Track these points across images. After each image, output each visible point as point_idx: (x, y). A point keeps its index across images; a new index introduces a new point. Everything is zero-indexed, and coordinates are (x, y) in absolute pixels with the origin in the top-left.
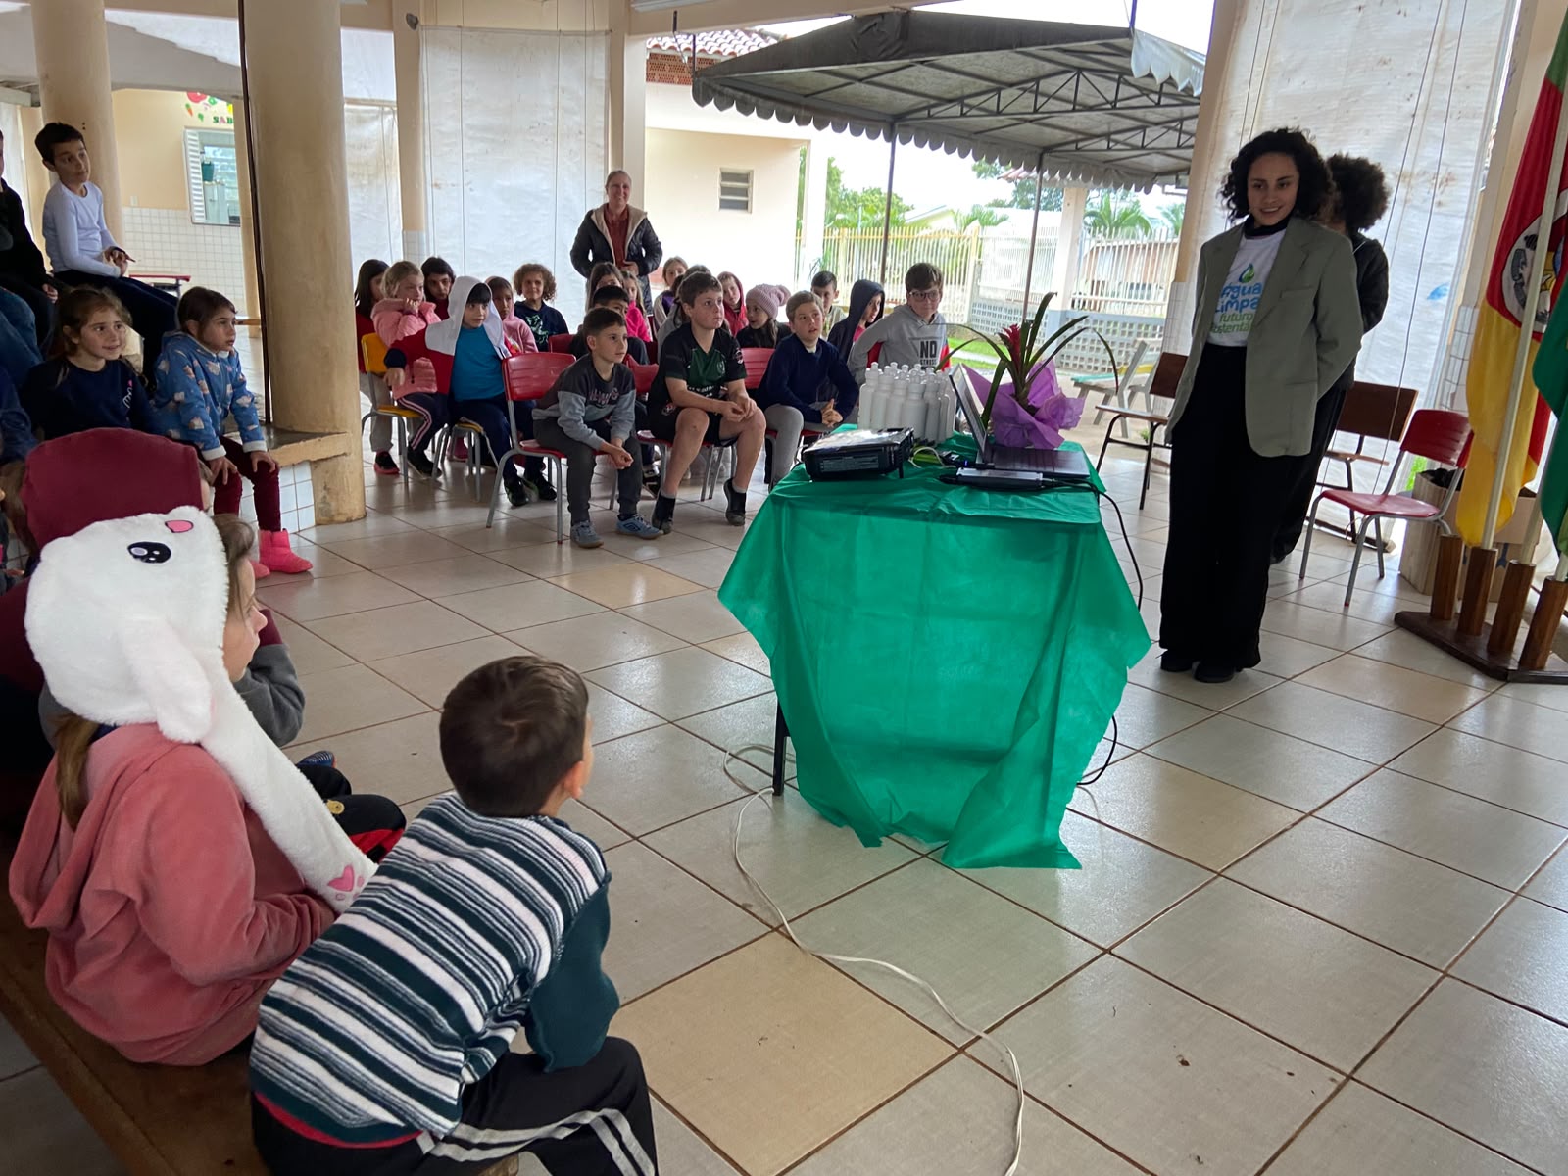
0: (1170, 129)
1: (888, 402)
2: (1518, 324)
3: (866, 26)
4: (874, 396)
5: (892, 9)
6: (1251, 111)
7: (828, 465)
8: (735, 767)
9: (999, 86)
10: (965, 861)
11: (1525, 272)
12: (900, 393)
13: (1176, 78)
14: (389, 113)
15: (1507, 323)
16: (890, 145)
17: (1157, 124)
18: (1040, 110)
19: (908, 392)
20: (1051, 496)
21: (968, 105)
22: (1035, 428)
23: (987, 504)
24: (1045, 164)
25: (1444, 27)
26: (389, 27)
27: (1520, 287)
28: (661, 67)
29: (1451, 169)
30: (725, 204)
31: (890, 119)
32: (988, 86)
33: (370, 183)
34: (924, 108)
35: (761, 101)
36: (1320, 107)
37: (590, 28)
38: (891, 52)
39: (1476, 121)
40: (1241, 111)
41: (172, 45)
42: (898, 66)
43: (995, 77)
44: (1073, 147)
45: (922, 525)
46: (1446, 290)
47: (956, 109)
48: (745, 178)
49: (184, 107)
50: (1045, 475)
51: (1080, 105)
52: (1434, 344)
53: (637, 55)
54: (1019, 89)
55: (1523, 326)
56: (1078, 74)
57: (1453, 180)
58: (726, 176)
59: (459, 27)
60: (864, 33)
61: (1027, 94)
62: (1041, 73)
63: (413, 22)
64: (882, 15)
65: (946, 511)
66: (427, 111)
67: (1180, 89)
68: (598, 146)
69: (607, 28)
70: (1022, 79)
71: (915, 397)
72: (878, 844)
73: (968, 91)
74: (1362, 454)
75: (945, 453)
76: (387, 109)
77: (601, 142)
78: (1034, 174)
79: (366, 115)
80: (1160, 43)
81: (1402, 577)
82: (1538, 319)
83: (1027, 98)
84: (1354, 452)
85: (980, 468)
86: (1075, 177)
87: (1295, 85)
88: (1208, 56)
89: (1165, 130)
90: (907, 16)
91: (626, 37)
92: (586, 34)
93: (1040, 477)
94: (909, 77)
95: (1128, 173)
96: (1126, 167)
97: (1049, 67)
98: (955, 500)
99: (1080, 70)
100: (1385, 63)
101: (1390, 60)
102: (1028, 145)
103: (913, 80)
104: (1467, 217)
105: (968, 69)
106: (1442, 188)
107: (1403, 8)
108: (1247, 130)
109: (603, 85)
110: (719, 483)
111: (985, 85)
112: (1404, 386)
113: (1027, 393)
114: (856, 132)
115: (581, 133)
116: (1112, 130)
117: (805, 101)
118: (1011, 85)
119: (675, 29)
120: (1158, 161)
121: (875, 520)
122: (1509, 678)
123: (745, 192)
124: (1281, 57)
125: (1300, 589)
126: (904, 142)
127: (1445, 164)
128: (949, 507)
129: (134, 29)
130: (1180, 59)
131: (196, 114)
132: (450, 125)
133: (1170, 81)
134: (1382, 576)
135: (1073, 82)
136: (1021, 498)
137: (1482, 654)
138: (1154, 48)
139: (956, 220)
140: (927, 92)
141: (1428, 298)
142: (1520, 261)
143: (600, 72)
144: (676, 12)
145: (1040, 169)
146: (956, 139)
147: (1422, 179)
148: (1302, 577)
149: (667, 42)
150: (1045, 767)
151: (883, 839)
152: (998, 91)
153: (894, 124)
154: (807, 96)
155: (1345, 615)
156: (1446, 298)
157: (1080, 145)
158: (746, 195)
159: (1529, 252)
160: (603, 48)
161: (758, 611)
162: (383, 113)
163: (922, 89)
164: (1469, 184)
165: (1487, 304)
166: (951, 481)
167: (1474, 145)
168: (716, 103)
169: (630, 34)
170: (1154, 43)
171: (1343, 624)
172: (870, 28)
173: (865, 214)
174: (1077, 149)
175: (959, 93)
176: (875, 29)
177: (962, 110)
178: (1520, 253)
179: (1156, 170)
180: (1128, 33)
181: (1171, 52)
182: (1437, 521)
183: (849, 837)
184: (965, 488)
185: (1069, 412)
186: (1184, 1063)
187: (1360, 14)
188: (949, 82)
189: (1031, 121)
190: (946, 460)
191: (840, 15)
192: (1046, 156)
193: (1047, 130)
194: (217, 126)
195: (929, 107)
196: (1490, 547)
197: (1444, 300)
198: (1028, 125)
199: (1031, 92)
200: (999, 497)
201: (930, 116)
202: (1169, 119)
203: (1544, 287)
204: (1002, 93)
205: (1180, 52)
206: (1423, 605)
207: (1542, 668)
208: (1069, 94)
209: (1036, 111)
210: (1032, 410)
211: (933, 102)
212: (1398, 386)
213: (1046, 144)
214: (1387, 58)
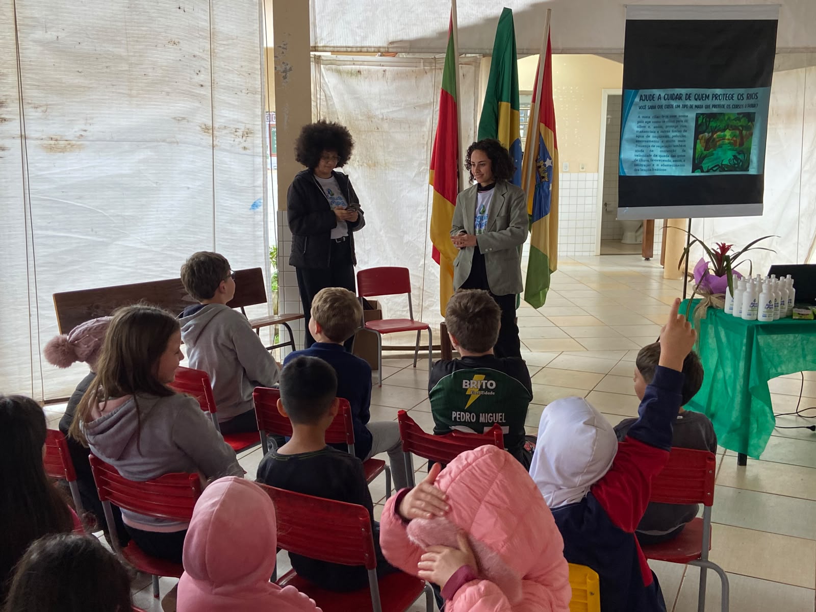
29: (248, 126)
39: (257, 96)
46: (260, 202)
52: (261, 237)
57: (251, 133)
100: (175, 44)
101: (179, 42)
104: (263, 156)
106: (244, 138)
107: (181, 5)
141: (250, 209)
156: (262, 207)
164: (261, 135)
167: (259, 111)
197: (260, 209)
214: (176, 41)
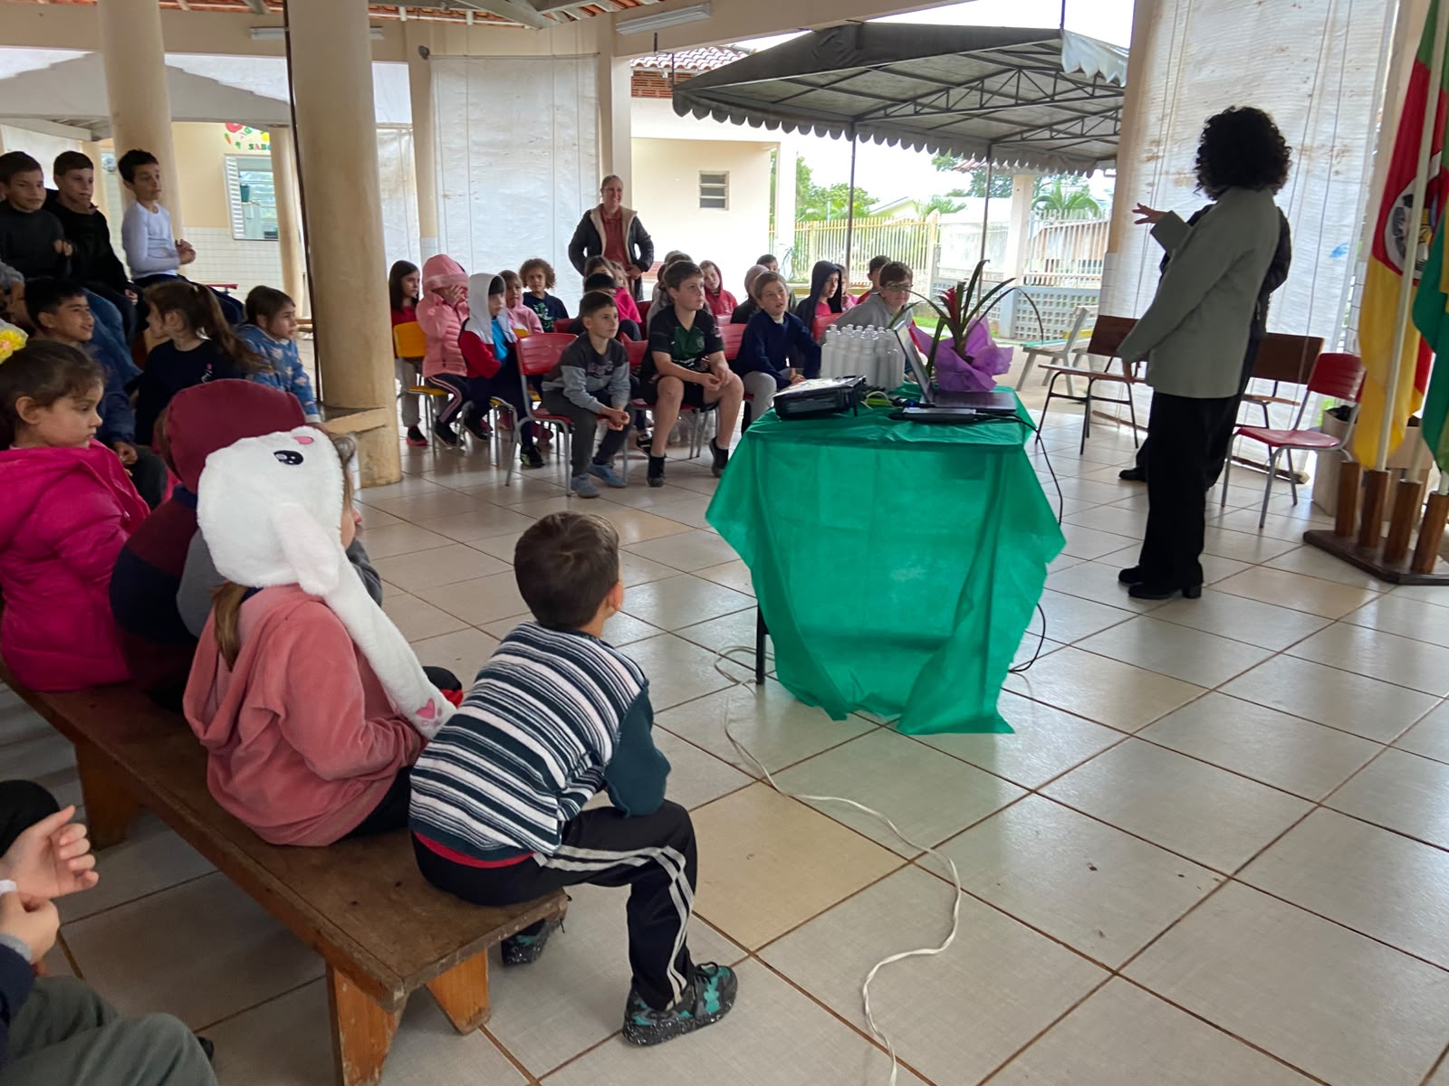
0: (1106, 117)
1: (845, 357)
2: (1400, 273)
3: (825, 39)
4: (833, 354)
5: (848, 23)
6: (1170, 98)
7: (793, 407)
8: (724, 664)
9: (948, 86)
10: (918, 728)
11: (1403, 227)
12: (855, 349)
13: (1104, 71)
14: (405, 134)
15: (1391, 272)
16: (851, 143)
17: (1095, 114)
18: (986, 106)
19: (862, 348)
20: (982, 426)
21: (920, 104)
22: (972, 374)
23: (927, 433)
24: (993, 154)
25: (1334, 18)
26: (403, 60)
27: (1401, 240)
28: (645, 83)
29: (1347, 142)
30: (705, 204)
31: (850, 120)
32: (938, 86)
33: (390, 198)
34: (880, 109)
35: (733, 108)
36: (1227, 92)
37: (580, 52)
38: (847, 60)
39: (1367, 98)
40: (1160, 99)
41: (214, 82)
42: (854, 73)
43: (944, 78)
44: (1018, 137)
45: (873, 451)
46: (1345, 248)
47: (910, 109)
48: (721, 179)
49: (223, 137)
50: (978, 411)
51: (1021, 100)
52: (1337, 297)
53: (622, 75)
54: (966, 88)
55: (1405, 275)
56: (1020, 71)
57: (1348, 151)
58: (705, 178)
59: (465, 56)
60: (823, 45)
61: (974, 92)
62: (986, 72)
63: (425, 53)
64: (839, 28)
65: (892, 439)
66: (437, 132)
67: (1108, 81)
68: (591, 155)
69: (595, 51)
70: (970, 78)
71: (868, 351)
72: (844, 718)
73: (920, 92)
74: (1277, 396)
75: (895, 397)
76: (404, 131)
77: (593, 151)
78: (984, 163)
79: (386, 137)
80: (1088, 41)
81: (1314, 504)
82: (1417, 267)
83: (975, 95)
84: (1270, 395)
85: (922, 406)
86: (1022, 164)
87: (1205, 74)
88: (1130, 50)
89: (1103, 119)
90: (861, 27)
91: (612, 58)
92: (576, 57)
93: (974, 412)
94: (866, 81)
95: (1073, 160)
96: (1065, 153)
97: (993, 67)
98: (901, 431)
99: (1020, 68)
100: (1283, 50)
101: (1287, 48)
102: (979, 137)
103: (869, 84)
104: (1361, 183)
105: (918, 72)
106: (1338, 159)
108: (1167, 115)
109: (593, 101)
110: (705, 444)
111: (935, 86)
112: (1311, 334)
113: (964, 346)
114: (820, 133)
115: (574, 145)
116: (1055, 121)
117: (773, 107)
118: (959, 85)
119: (655, 50)
120: (1098, 147)
121: (833, 448)
122: (1400, 581)
123: (722, 192)
124: (1193, 49)
125: (1222, 515)
126: (864, 139)
127: (1339, 137)
128: (895, 436)
129: (181, 70)
130: (1107, 54)
131: (234, 142)
132: (458, 143)
133: (1099, 75)
134: (1295, 503)
135: (1015, 80)
136: (957, 429)
137: (1378, 563)
138: (1083, 47)
139: (917, 210)
140: (883, 94)
141: (1331, 256)
142: (1400, 218)
143: (591, 91)
144: (656, 34)
145: (990, 160)
146: (912, 135)
147: (1322, 151)
148: (1223, 505)
149: (648, 61)
150: (983, 650)
151: (849, 715)
152: (947, 90)
153: (855, 124)
154: (774, 103)
155: (1260, 535)
156: (1346, 255)
157: (1025, 135)
158: (723, 195)
159: (1407, 210)
160: (593, 69)
161: (740, 529)
162: (401, 135)
163: (878, 92)
164: (1362, 154)
165: (1373, 258)
166: (899, 417)
167: (1365, 120)
168: (694, 113)
169: (615, 56)
170: (1083, 42)
171: (1259, 542)
172: (829, 40)
173: (833, 208)
174: (1023, 139)
175: (911, 94)
176: (833, 40)
177: (915, 109)
178: (1399, 211)
179: (1097, 155)
180: (1058, 34)
181: (1098, 48)
182: (1339, 451)
183: (821, 714)
184: (909, 422)
185: (1000, 360)
186: (1093, 869)
187: (1259, 9)
188: (902, 84)
189: (978, 116)
190: (896, 403)
191: (801, 30)
192: (994, 147)
193: (994, 123)
194: (253, 152)
195: (885, 108)
196: (1383, 470)
197: (1344, 258)
198: (976, 119)
199: (977, 90)
200: (938, 428)
201: (887, 116)
202: (1105, 108)
203: (1421, 241)
204: (951, 92)
205: (1107, 48)
206: (1329, 525)
207: (1429, 572)
208: (1013, 91)
209: (982, 107)
210: (969, 360)
211: (889, 102)
212: (1305, 335)
213: (994, 136)
214: (1285, 46)
